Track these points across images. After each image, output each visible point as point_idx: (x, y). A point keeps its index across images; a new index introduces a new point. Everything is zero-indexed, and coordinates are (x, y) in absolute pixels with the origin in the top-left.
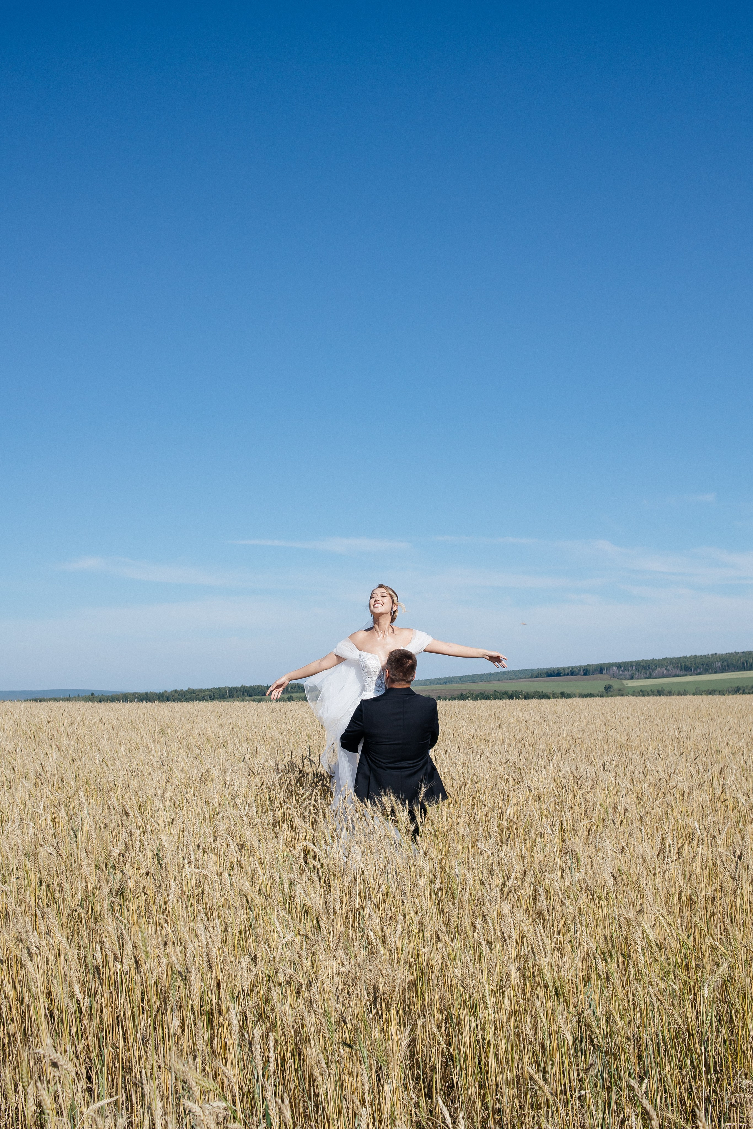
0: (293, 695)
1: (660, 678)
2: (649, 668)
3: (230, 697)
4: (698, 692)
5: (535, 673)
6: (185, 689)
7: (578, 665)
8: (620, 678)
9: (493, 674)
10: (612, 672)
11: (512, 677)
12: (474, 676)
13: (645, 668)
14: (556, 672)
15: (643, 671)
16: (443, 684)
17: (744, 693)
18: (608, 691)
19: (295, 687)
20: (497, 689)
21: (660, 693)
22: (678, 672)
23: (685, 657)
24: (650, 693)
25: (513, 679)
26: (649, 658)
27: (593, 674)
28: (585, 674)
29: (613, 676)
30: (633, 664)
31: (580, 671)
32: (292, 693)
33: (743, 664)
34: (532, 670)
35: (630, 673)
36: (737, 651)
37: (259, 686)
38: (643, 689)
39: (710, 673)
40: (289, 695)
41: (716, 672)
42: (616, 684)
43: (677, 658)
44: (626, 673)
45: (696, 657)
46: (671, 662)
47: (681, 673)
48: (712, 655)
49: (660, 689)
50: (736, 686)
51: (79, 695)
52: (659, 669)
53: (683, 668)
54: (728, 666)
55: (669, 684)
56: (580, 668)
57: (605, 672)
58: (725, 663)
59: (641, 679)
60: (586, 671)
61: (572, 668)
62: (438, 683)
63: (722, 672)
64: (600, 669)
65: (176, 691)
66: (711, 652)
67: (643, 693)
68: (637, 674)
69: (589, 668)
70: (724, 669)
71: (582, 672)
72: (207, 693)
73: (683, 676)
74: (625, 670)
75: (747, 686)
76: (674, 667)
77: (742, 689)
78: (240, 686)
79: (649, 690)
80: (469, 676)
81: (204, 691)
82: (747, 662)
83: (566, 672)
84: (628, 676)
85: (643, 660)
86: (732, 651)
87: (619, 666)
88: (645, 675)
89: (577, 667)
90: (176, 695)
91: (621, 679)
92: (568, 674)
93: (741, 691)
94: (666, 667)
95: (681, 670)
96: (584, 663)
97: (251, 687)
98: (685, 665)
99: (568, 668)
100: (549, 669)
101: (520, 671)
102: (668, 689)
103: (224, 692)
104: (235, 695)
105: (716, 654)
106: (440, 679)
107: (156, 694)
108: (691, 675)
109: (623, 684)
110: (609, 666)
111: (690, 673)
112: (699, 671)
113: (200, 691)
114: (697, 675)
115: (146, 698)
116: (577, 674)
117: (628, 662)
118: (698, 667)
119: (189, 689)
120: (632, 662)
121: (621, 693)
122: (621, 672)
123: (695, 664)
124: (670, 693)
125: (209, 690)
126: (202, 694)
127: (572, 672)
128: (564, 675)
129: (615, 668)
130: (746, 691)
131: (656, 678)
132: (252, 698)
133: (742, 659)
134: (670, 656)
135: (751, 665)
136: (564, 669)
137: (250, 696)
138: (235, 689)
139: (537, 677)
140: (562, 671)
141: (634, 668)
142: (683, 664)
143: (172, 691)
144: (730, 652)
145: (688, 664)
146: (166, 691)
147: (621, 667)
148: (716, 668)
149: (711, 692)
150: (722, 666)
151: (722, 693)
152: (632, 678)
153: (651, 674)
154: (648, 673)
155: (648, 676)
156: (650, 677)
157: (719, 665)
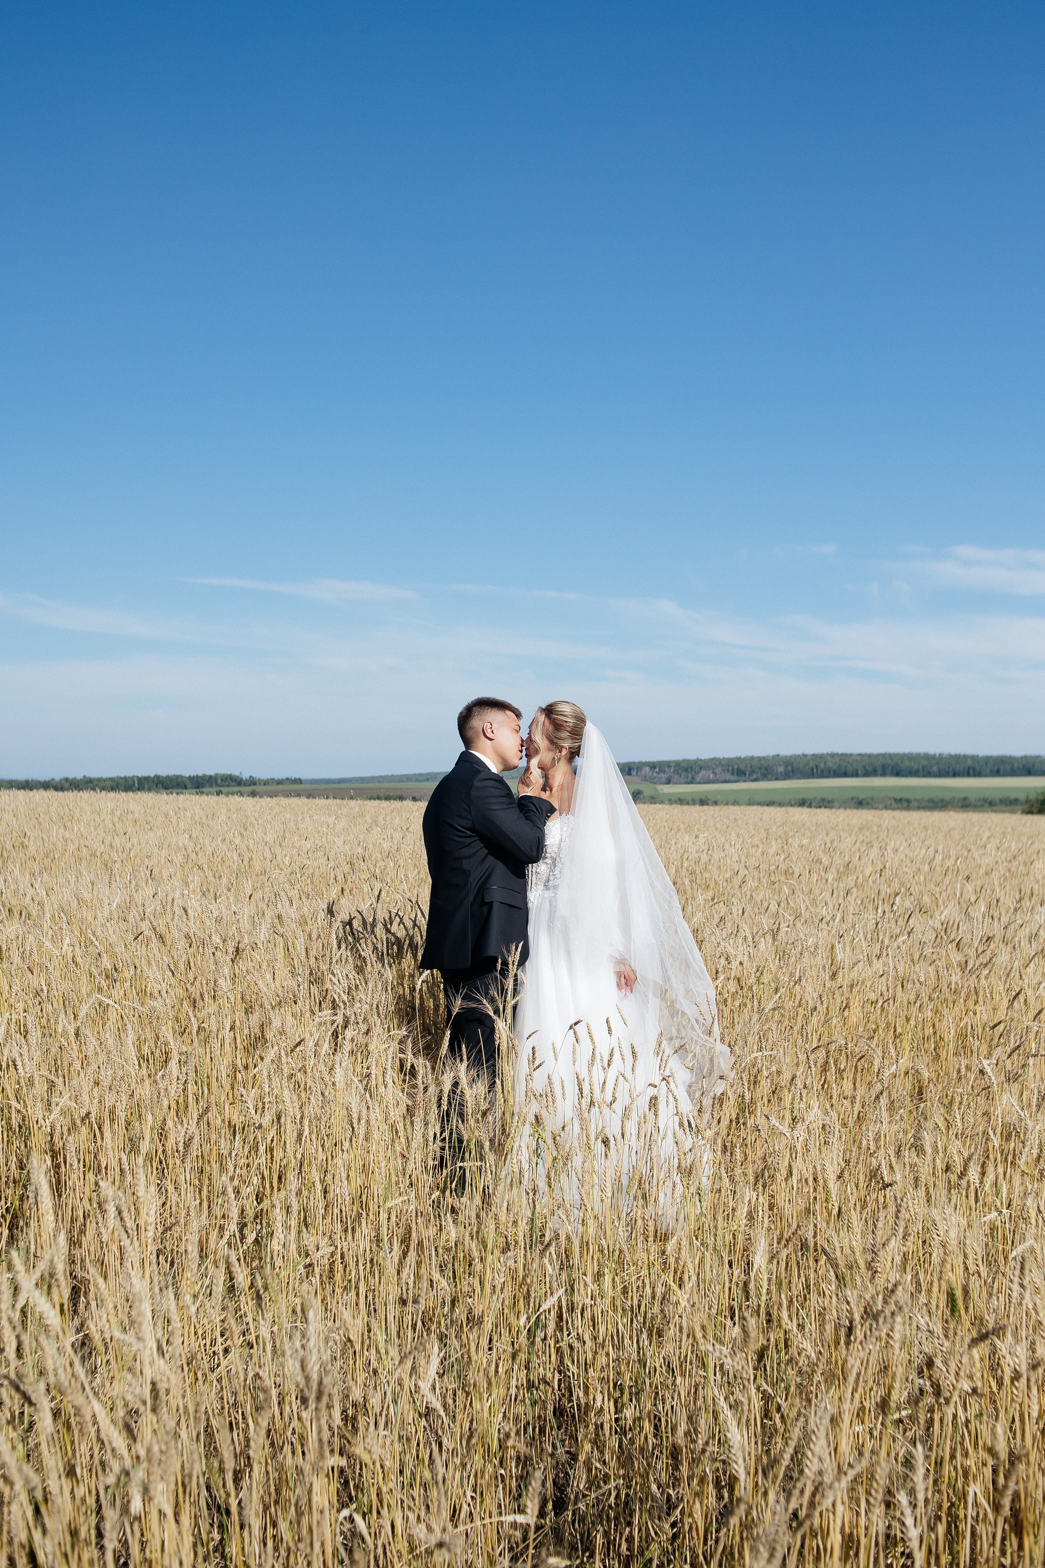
0: (223, 789)
1: (705, 783)
2: (692, 770)
3: (139, 790)
4: (751, 803)
6: (79, 776)
8: (653, 781)
10: (643, 773)
13: (686, 770)
15: (683, 774)
16: (424, 781)
17: (810, 806)
19: (226, 779)
21: (702, 802)
22: (728, 776)
23: (739, 758)
24: (690, 802)
26: (692, 756)
29: (645, 779)
30: (672, 764)
32: (223, 786)
33: (812, 769)
35: (666, 776)
36: (807, 753)
37: (178, 777)
38: (682, 797)
39: (770, 780)
40: (218, 789)
41: (777, 779)
42: (647, 789)
43: (729, 759)
44: (662, 775)
45: (752, 758)
46: (720, 763)
47: (732, 778)
48: (773, 756)
49: (704, 798)
50: (802, 797)
52: (703, 772)
53: (736, 772)
54: (793, 771)
55: (716, 792)
57: (634, 773)
58: (789, 768)
59: (680, 783)
62: (417, 780)
63: (785, 779)
65: (67, 780)
66: (772, 753)
67: (681, 801)
68: (676, 778)
70: (786, 776)
72: (108, 783)
73: (735, 781)
74: (661, 771)
75: (815, 798)
76: (723, 770)
77: (809, 802)
78: (152, 775)
79: (689, 798)
81: (105, 780)
82: (817, 767)
84: (664, 780)
85: (684, 760)
86: (799, 752)
87: (653, 766)
88: (686, 780)
90: (67, 785)
91: (655, 783)
93: (807, 804)
94: (714, 769)
95: (733, 774)
97: (168, 777)
98: (738, 768)
102: (713, 799)
103: (130, 782)
104: (146, 786)
105: (778, 755)
106: (420, 775)
107: (40, 782)
108: (744, 781)
109: (657, 790)
111: (744, 778)
112: (755, 776)
113: (99, 780)
114: (752, 781)
115: (27, 785)
117: (664, 762)
118: (754, 772)
119: (85, 777)
120: (669, 762)
121: (652, 800)
122: (655, 774)
123: (751, 767)
124: (716, 803)
125: (112, 779)
126: (102, 784)
129: (648, 769)
130: (813, 804)
131: (699, 783)
132: (169, 791)
133: (812, 764)
134: (720, 755)
135: (822, 771)
137: (166, 788)
138: (147, 779)
141: (672, 770)
142: (736, 767)
143: (61, 780)
145: (742, 767)
146: (53, 779)
147: (655, 768)
148: (777, 773)
149: (770, 804)
150: (785, 771)
151: (781, 805)
152: (668, 782)
153: (693, 778)
154: (690, 776)
155: (689, 780)
156: (691, 782)
157: (781, 769)
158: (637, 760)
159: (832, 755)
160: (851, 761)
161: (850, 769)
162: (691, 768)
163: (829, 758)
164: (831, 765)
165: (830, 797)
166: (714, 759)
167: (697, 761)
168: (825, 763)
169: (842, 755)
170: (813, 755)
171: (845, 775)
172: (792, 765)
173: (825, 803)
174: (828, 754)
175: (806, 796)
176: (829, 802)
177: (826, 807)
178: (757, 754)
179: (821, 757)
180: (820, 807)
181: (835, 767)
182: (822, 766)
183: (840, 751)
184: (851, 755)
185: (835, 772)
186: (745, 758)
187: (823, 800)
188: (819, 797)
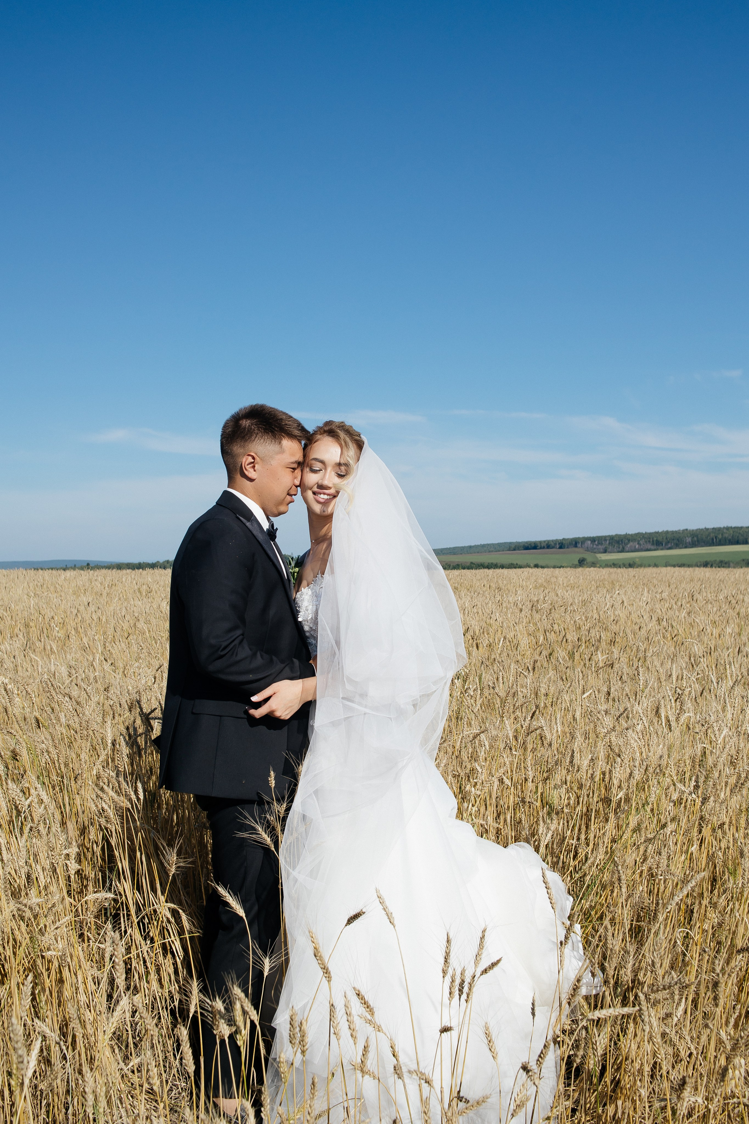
1: (632, 552)
2: (622, 542)
5: (513, 546)
7: (554, 538)
8: (593, 551)
9: (473, 546)
10: (586, 545)
11: (492, 549)
12: (454, 548)
13: (618, 542)
14: (533, 545)
15: (615, 545)
17: (712, 566)
18: (582, 563)
20: (474, 561)
21: (631, 565)
22: (649, 546)
23: (657, 533)
24: (621, 566)
25: (492, 551)
26: (622, 532)
27: (568, 548)
28: (560, 548)
29: (587, 550)
30: (607, 538)
31: (555, 544)
33: (713, 539)
34: (510, 543)
35: (603, 547)
36: (707, 527)
38: (615, 563)
39: (681, 548)
41: (686, 547)
42: (589, 557)
43: (650, 534)
44: (600, 547)
45: (666, 532)
46: (643, 537)
47: (652, 547)
48: (683, 530)
49: (632, 563)
50: (705, 560)
51: (75, 566)
52: (631, 544)
53: (655, 542)
54: (698, 541)
55: (640, 558)
56: (555, 542)
57: (579, 545)
58: (695, 539)
59: (613, 552)
60: (562, 545)
61: (548, 541)
63: (692, 547)
64: (575, 543)
66: (681, 528)
67: (615, 565)
68: (610, 548)
69: (564, 542)
70: (692, 545)
71: (558, 546)
73: (655, 550)
74: (598, 544)
75: (715, 561)
76: (646, 542)
77: (710, 563)
79: (621, 563)
80: (450, 548)
82: (715, 537)
83: (542, 545)
84: (602, 550)
85: (616, 535)
86: (702, 526)
87: (593, 540)
88: (617, 549)
89: (553, 541)
91: (595, 553)
92: (544, 548)
93: (709, 565)
94: (639, 541)
95: (653, 544)
96: (560, 537)
99: (545, 541)
100: (527, 542)
101: (499, 545)
102: (639, 562)
105: (687, 530)
108: (662, 549)
109: (596, 557)
110: (584, 540)
111: (661, 547)
112: (669, 546)
114: (667, 549)
115: (140, 566)
116: (553, 548)
117: (601, 537)
118: (669, 542)
120: (605, 537)
121: (593, 565)
122: (595, 546)
123: (667, 539)
124: (640, 566)
127: (548, 545)
128: (541, 548)
129: (589, 542)
130: (714, 566)
131: (628, 552)
133: (712, 535)
134: (642, 531)
135: (720, 541)
136: (540, 542)
139: (514, 550)
140: (539, 545)
141: (608, 542)
142: (655, 539)
144: (701, 528)
145: (659, 539)
147: (595, 541)
148: (685, 543)
150: (692, 541)
151: (689, 566)
152: (605, 551)
153: (623, 548)
154: (621, 546)
155: (620, 550)
156: (622, 551)
157: (689, 540)
158: (581, 536)
159: (728, 528)
160: (741, 532)
161: (741, 538)
162: (622, 540)
163: (725, 531)
164: (727, 535)
165: (726, 560)
166: (638, 533)
167: (626, 536)
168: (722, 535)
169: (735, 528)
170: (713, 528)
171: (737, 543)
172: (697, 536)
173: (723, 564)
174: (724, 528)
175: (708, 560)
176: (726, 563)
177: (723, 567)
178: (670, 529)
179: (719, 529)
180: (719, 567)
181: (730, 537)
182: (720, 536)
183: (733, 526)
184: (742, 527)
185: (729, 540)
186: (662, 532)
187: (721, 562)
188: (718, 560)
